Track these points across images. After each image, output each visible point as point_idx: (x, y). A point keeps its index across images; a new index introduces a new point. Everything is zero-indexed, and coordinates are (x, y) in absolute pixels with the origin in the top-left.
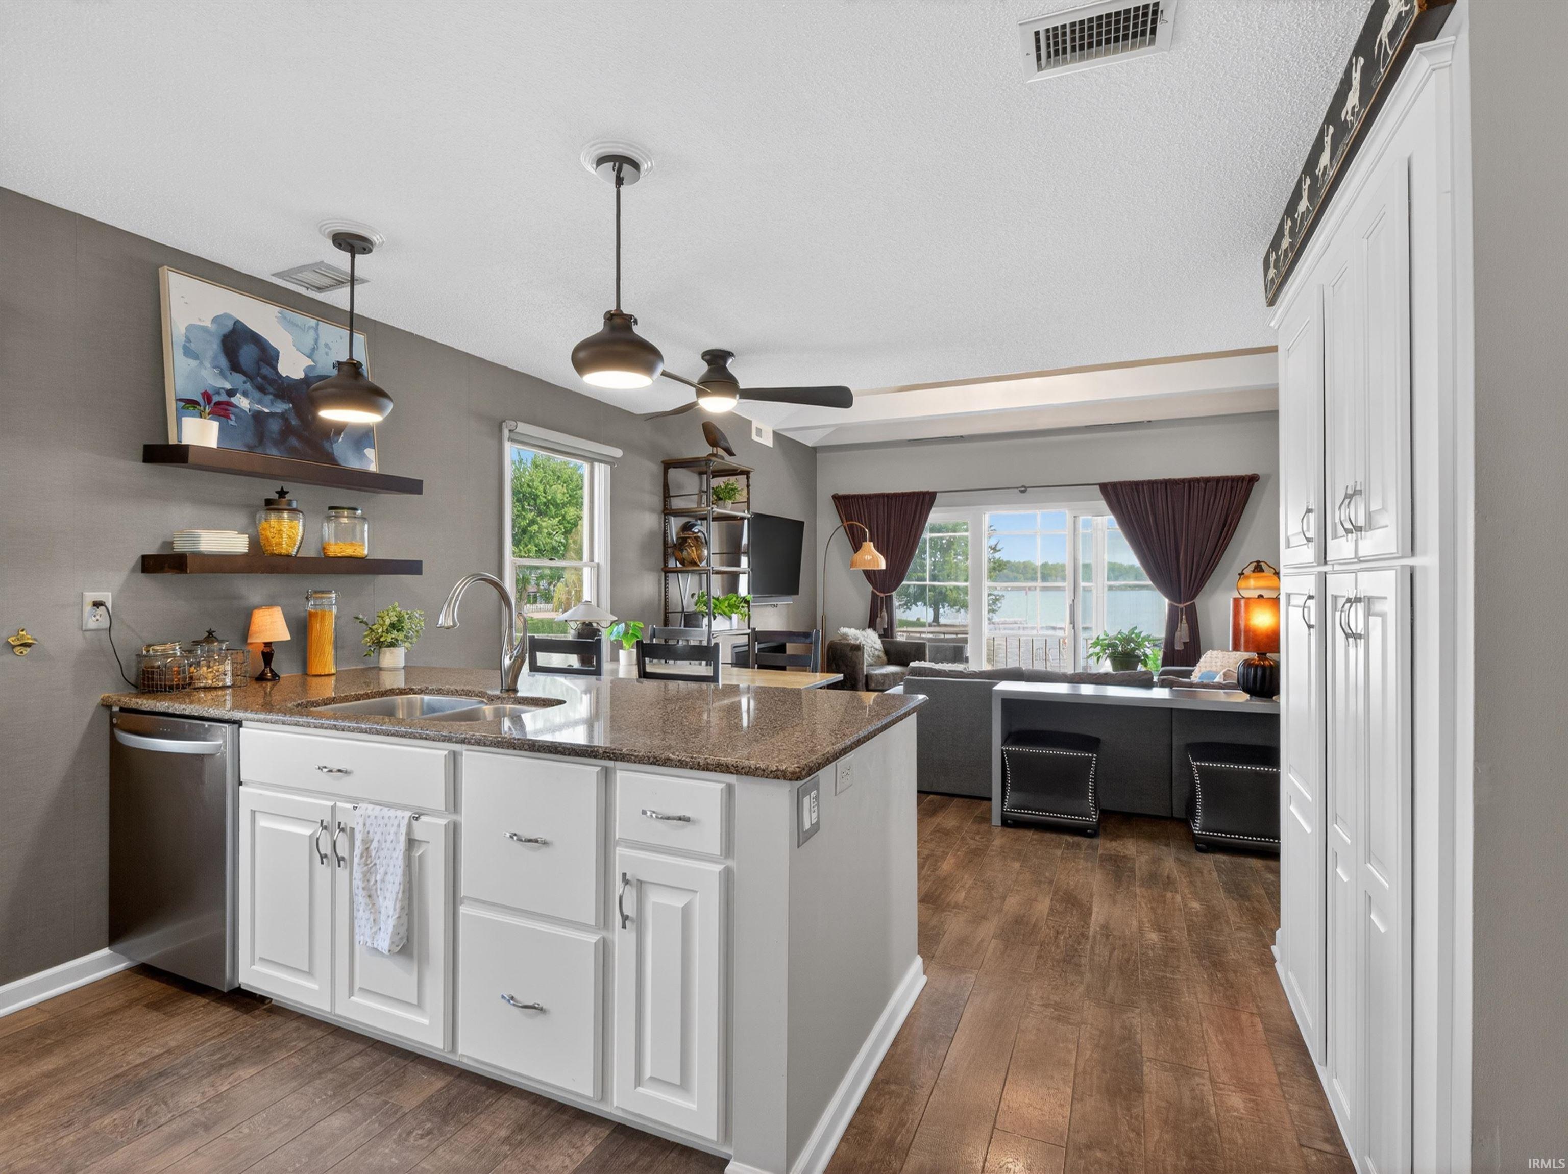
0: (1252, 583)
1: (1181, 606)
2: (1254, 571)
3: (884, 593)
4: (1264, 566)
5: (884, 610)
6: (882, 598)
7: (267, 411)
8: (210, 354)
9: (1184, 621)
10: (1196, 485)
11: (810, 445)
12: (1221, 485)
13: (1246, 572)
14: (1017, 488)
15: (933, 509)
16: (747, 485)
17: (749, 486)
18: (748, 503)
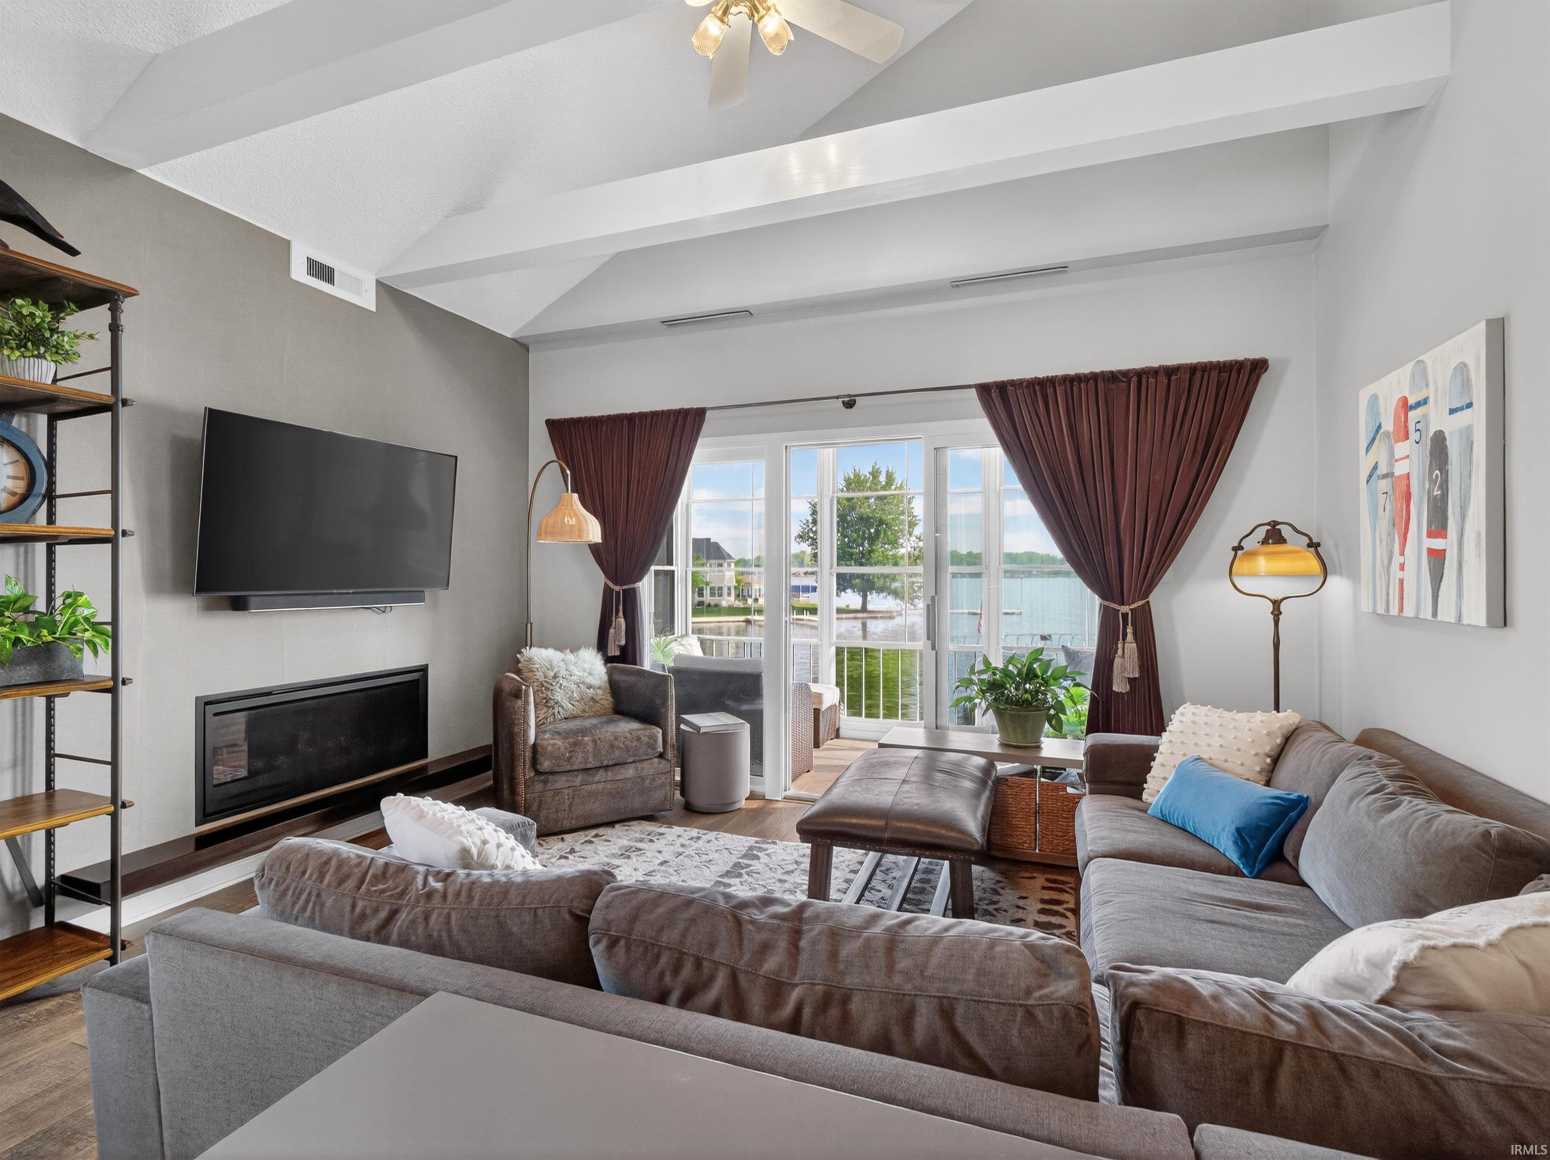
0: (1262, 563)
1: (1125, 609)
2: (1265, 542)
3: (621, 585)
4: (1286, 531)
5: (621, 614)
6: (618, 593)
9: (1130, 637)
10: (1152, 380)
11: (509, 336)
12: (1198, 376)
13: (1247, 544)
14: (837, 397)
15: (701, 441)
16: (110, 325)
17: (115, 328)
18: (115, 368)
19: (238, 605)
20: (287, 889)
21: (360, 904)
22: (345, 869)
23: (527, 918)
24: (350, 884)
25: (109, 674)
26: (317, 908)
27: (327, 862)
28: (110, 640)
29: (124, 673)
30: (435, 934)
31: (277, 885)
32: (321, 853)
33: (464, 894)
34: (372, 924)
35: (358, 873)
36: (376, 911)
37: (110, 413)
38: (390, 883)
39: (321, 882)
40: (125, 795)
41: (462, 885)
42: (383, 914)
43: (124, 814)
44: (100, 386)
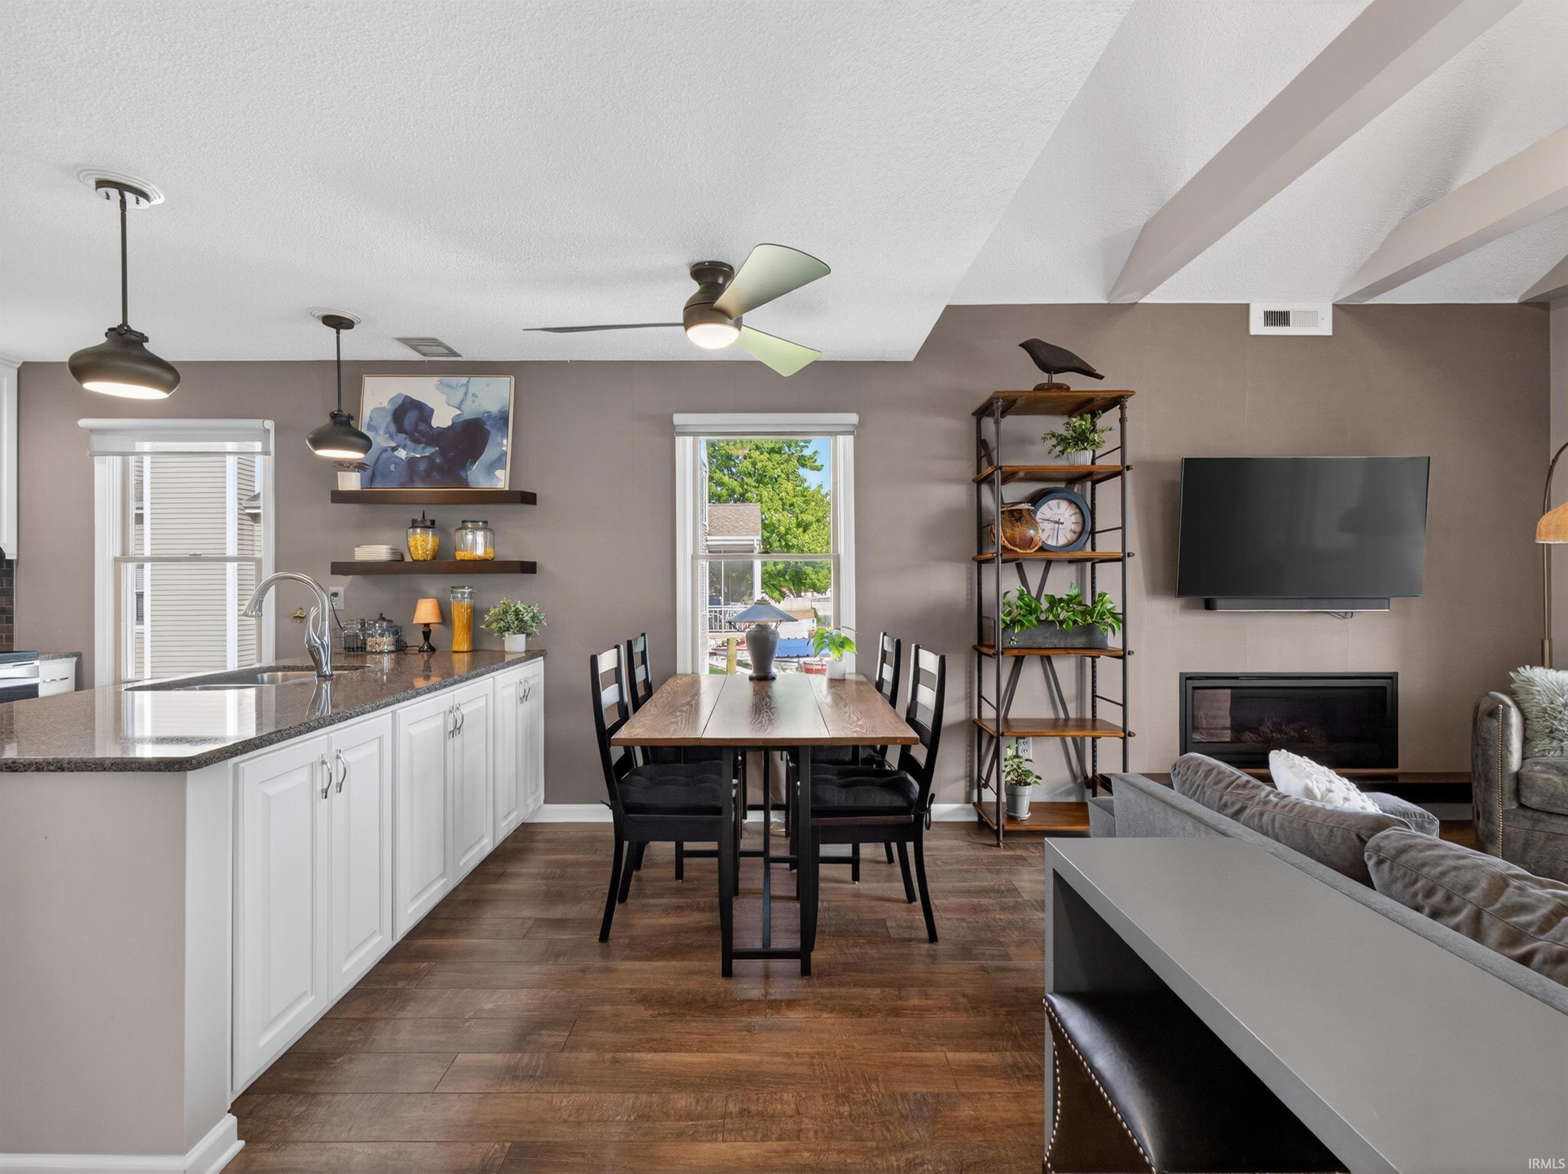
7: (418, 456)
8: (384, 425)
16: (1120, 419)
17: (1122, 420)
18: (1122, 447)
19: (1209, 606)
20: (1187, 779)
21: (1225, 798)
22: (1220, 777)
23: (1326, 831)
24: (1223, 785)
25: (1121, 647)
26: (1202, 795)
27: (1212, 770)
28: (1121, 625)
29: (1130, 647)
30: (1265, 826)
31: (1181, 777)
32: (1208, 764)
33: (1288, 808)
34: (1231, 811)
35: (1227, 781)
36: (1233, 804)
37: (1120, 477)
38: (1246, 792)
39: (1206, 780)
40: (1130, 728)
41: (1290, 802)
42: (1236, 807)
43: (1130, 739)
44: (1114, 461)
